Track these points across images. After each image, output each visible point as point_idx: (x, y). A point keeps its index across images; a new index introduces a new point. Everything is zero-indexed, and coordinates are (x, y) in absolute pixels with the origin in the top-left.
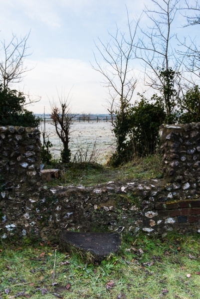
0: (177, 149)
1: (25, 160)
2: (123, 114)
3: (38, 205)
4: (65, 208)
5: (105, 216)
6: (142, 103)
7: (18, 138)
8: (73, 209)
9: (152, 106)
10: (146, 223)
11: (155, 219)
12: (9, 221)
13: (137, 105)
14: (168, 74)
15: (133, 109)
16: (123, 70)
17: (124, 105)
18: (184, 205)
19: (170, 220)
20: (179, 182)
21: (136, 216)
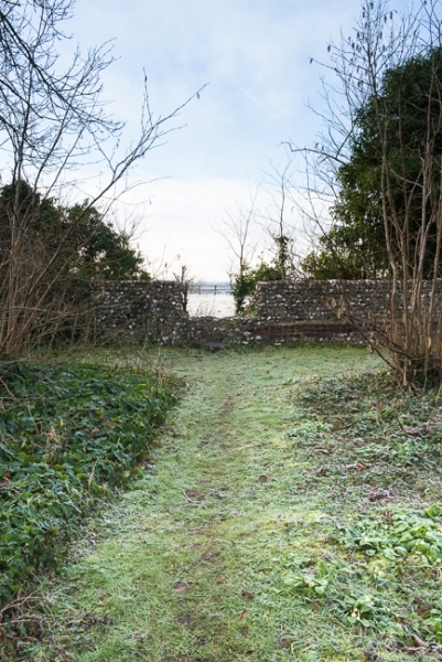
0: (264, 296)
1: (174, 300)
2: (243, 277)
3: (181, 327)
4: (197, 329)
5: (220, 334)
6: (263, 266)
7: (170, 287)
8: (201, 329)
9: (272, 269)
10: (244, 338)
11: (250, 336)
12: (165, 335)
13: (258, 268)
14: (282, 241)
15: (253, 272)
16: (243, 232)
17: (243, 268)
18: (266, 328)
19: (259, 337)
20: (265, 315)
21: (239, 334)
